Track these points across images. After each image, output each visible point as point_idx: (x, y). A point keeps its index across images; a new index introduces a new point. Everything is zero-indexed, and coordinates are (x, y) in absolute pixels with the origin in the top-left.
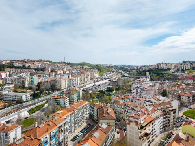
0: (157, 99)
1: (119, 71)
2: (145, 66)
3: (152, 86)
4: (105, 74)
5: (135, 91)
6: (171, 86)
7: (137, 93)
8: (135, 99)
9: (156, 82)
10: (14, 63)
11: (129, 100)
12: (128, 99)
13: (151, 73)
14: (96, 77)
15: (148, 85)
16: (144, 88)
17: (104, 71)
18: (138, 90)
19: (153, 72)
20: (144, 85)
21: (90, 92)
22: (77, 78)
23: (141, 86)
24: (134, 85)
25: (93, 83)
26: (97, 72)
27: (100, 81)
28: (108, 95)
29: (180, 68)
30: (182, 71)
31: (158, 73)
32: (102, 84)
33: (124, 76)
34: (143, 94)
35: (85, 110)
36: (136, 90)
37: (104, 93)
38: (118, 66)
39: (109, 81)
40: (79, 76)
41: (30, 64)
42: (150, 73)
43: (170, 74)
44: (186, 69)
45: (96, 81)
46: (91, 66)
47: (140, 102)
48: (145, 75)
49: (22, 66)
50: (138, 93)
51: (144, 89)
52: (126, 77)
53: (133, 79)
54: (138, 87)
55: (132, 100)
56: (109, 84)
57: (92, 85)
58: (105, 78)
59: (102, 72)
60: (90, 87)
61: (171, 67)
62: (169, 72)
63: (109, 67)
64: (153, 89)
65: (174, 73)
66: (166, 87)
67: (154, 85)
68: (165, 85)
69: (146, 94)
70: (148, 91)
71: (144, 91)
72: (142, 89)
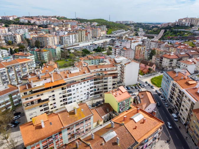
6: (168, 47)
9: (153, 41)
10: (20, 19)
11: (99, 60)
12: (97, 60)
13: (167, 31)
16: (125, 47)
17: (116, 29)
18: (117, 50)
19: (170, 30)
20: (125, 43)
22: (71, 36)
23: (122, 45)
31: (175, 31)
33: (136, 35)
34: (122, 54)
36: (115, 49)
40: (74, 33)
41: (35, 20)
42: (165, 31)
43: (190, 33)
48: (159, 33)
49: (28, 22)
50: (117, 53)
51: (124, 49)
56: (109, 44)
58: (110, 37)
59: (112, 30)
60: (85, 46)
61: (196, 23)
62: (190, 30)
63: (129, 24)
64: (140, 49)
65: (197, 30)
66: (163, 47)
67: (150, 44)
68: (162, 45)
69: (124, 54)
70: (126, 51)
71: (122, 51)
72: (122, 48)
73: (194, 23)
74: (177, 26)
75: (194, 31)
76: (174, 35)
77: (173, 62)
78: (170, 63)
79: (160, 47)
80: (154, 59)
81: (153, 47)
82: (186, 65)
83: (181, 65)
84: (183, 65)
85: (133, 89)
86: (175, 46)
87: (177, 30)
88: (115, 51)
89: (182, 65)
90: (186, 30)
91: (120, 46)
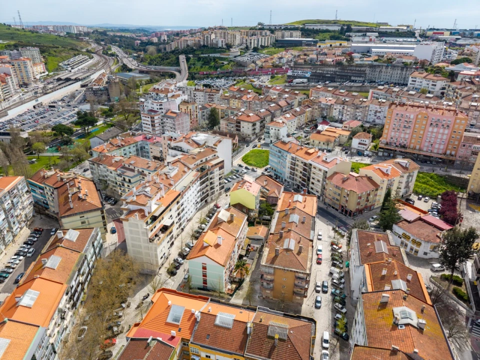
0: (193, 141)
1: (110, 49)
3: (188, 103)
4: (66, 62)
5: (149, 119)
6: (226, 98)
7: (153, 126)
8: (148, 142)
9: (198, 90)
11: (137, 146)
12: (133, 145)
13: (190, 58)
14: (38, 77)
15: (178, 101)
16: (169, 110)
17: (64, 54)
18: (156, 118)
19: (194, 55)
20: (168, 102)
21: (25, 135)
23: (162, 107)
24: (145, 104)
25: (30, 100)
26: (37, 61)
27: (54, 90)
28: (82, 136)
29: (251, 44)
30: (253, 52)
31: (206, 57)
32: (62, 100)
33: (125, 68)
34: (168, 125)
35: (15, 200)
36: (151, 118)
38: (104, 33)
39: (82, 86)
42: (188, 59)
43: (231, 61)
44: (263, 47)
45: (40, 91)
47: (161, 149)
48: (177, 63)
50: (157, 125)
51: (169, 114)
52: (130, 70)
53: (148, 78)
54: (155, 109)
55: (144, 145)
56: (84, 100)
57: (29, 105)
58: (68, 80)
59: (56, 58)
60: (25, 113)
61: (232, 41)
62: (229, 55)
63: (76, 34)
64: (190, 110)
65: (239, 56)
66: (219, 99)
67: (194, 96)
68: (215, 96)
69: (174, 125)
70: (177, 118)
71: (169, 119)
72: (164, 113)
73: (230, 40)
74: (204, 46)
75: (235, 57)
76: (207, 67)
77: (256, 126)
78: (252, 129)
79: (213, 101)
80: (225, 126)
81: (201, 100)
82: (277, 129)
83: (270, 129)
84: (274, 128)
85: (233, 179)
86: (237, 96)
87: (207, 55)
88: (153, 122)
89: (272, 129)
90: (223, 56)
91: (160, 109)
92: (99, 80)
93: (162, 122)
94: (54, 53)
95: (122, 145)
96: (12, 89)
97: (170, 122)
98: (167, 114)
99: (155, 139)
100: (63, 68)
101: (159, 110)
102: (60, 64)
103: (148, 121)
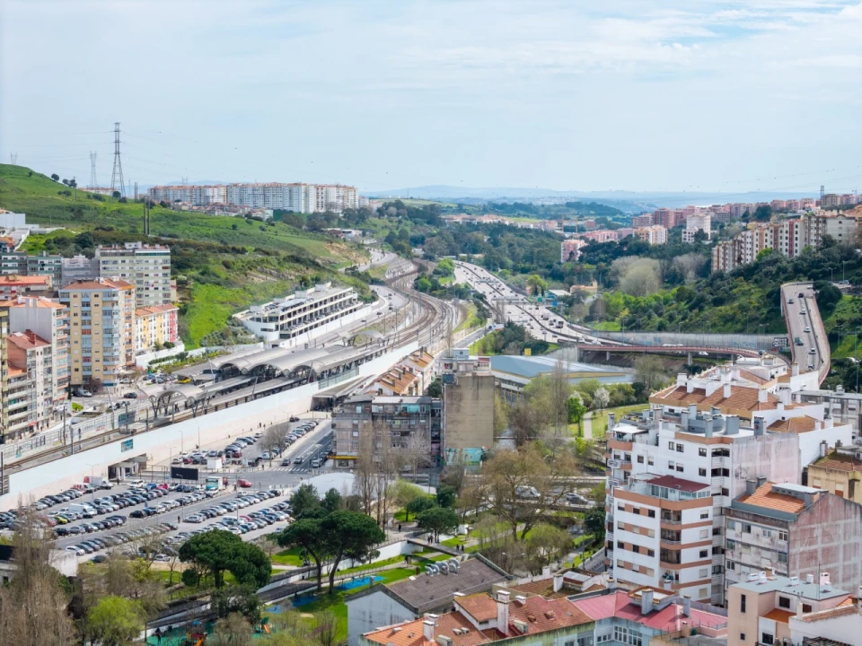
1: (447, 273)
2: (763, 213)
4: (262, 310)
5: (655, 524)
7: (670, 557)
8: (646, 630)
12: (564, 637)
13: (837, 295)
14: (143, 362)
15: (808, 446)
16: (760, 481)
17: (258, 279)
18: (689, 516)
20: (757, 445)
21: (67, 564)
23: (726, 463)
24: (638, 449)
25: (102, 440)
26: (154, 297)
27: (198, 407)
28: (305, 599)
32: (231, 454)
33: (512, 339)
34: (748, 558)
36: (666, 514)
37: (252, 566)
38: (430, 214)
39: (321, 404)
42: (826, 302)
45: (141, 409)
46: (77, 213)
48: (772, 318)
50: (689, 555)
51: (759, 500)
52: (540, 348)
53: (625, 378)
54: (691, 474)
56: (326, 455)
57: (93, 463)
58: (262, 373)
59: (228, 293)
60: (72, 494)
63: (314, 217)
69: (785, 558)
70: (803, 520)
71: (757, 529)
72: (733, 494)
91: (715, 472)
92: (402, 374)
93: (717, 541)
94: (223, 273)
95: (512, 628)
96: (40, 399)
97: (765, 542)
98: (749, 501)
99: (684, 616)
100: (247, 331)
101: (708, 479)
102: (238, 316)
103: (644, 531)
